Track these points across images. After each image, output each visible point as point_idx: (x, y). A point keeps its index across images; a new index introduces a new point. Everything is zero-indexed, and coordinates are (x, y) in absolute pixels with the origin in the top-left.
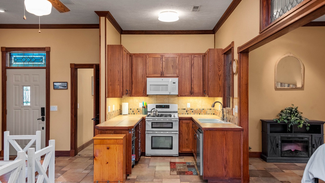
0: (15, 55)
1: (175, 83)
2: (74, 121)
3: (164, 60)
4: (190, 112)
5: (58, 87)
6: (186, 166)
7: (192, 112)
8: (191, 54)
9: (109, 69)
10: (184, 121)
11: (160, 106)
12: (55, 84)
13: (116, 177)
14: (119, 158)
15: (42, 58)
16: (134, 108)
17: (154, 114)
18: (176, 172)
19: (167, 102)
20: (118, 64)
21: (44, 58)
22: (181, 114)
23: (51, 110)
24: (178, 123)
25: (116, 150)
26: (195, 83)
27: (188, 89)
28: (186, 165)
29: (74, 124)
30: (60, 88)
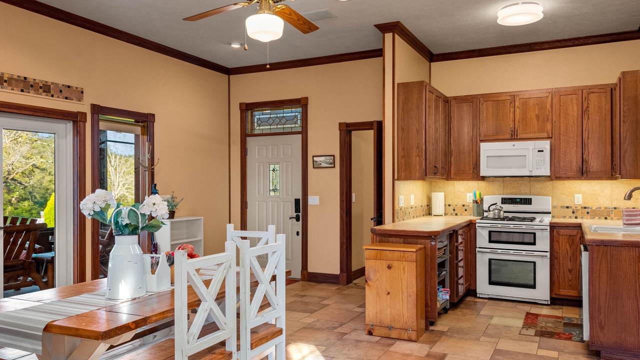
0: (258, 115)
1: (542, 151)
2: (345, 223)
3: (517, 104)
4: (582, 213)
5: (321, 164)
6: (561, 324)
7: (588, 213)
8: (582, 89)
9: (401, 127)
10: (562, 231)
11: (510, 199)
12: (315, 159)
13: (405, 322)
14: (408, 286)
15: (296, 116)
16: (456, 203)
17: (495, 214)
18: (534, 330)
19: (528, 192)
20: (417, 118)
21: (299, 116)
22: (559, 218)
23: (309, 204)
24: (547, 234)
25: (404, 272)
26: (590, 151)
27: (575, 164)
28: (561, 322)
29: (345, 229)
30: (324, 165)
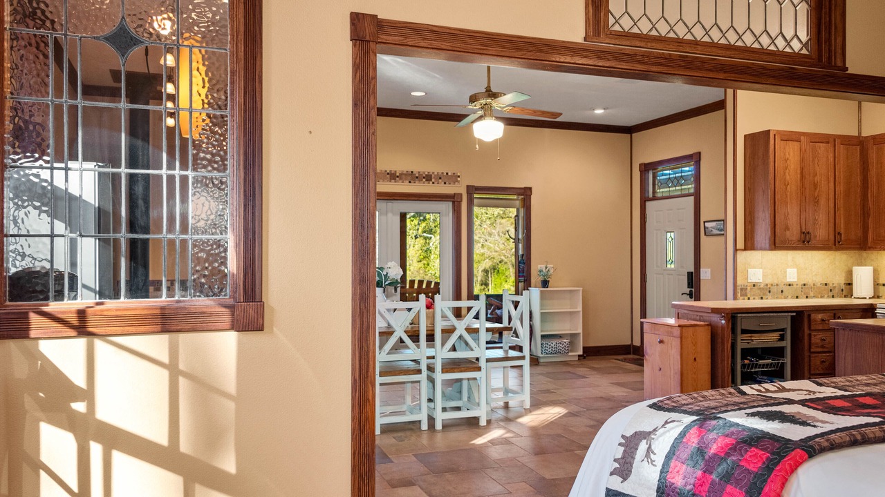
0: (660, 175)
5: (711, 231)
12: (707, 225)
14: (675, 363)
21: (694, 175)
25: (672, 348)
30: (716, 232)
